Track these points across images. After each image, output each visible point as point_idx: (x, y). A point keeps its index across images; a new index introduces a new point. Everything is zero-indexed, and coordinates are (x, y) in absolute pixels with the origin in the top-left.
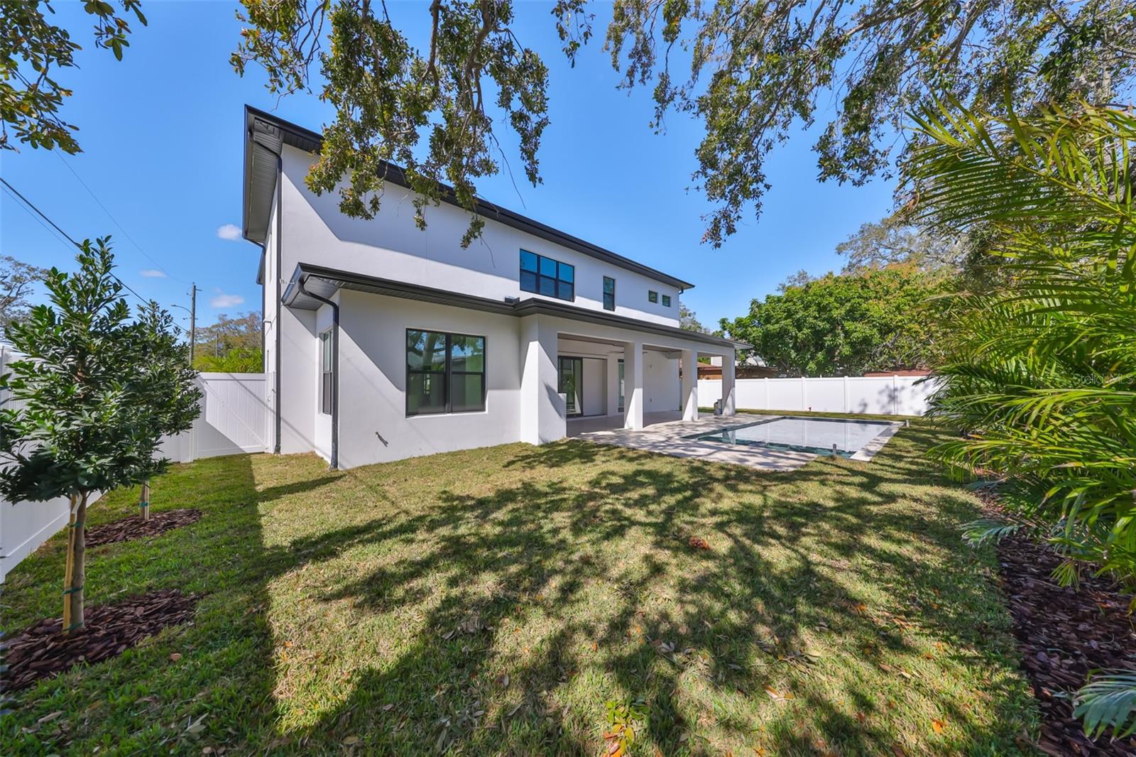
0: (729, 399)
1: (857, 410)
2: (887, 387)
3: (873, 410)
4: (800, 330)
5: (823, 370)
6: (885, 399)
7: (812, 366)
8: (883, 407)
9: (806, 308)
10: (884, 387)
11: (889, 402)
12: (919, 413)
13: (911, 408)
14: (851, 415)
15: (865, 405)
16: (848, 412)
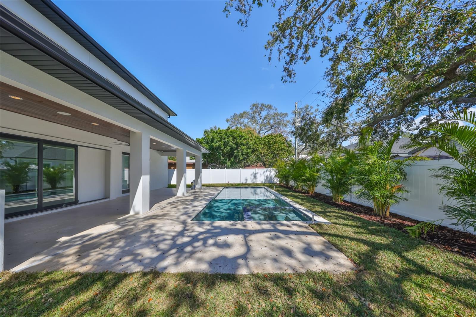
0: (199, 179)
1: (244, 182)
2: (253, 172)
3: (249, 182)
4: (225, 148)
5: (233, 166)
6: (253, 177)
7: (229, 163)
8: (252, 180)
9: (228, 137)
10: (252, 173)
11: (254, 178)
12: (262, 182)
13: (260, 180)
14: (242, 184)
15: (247, 180)
16: (241, 183)
